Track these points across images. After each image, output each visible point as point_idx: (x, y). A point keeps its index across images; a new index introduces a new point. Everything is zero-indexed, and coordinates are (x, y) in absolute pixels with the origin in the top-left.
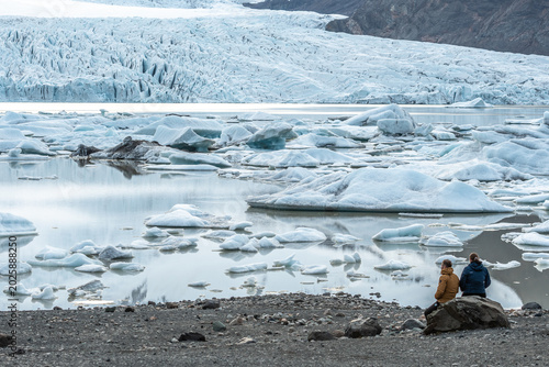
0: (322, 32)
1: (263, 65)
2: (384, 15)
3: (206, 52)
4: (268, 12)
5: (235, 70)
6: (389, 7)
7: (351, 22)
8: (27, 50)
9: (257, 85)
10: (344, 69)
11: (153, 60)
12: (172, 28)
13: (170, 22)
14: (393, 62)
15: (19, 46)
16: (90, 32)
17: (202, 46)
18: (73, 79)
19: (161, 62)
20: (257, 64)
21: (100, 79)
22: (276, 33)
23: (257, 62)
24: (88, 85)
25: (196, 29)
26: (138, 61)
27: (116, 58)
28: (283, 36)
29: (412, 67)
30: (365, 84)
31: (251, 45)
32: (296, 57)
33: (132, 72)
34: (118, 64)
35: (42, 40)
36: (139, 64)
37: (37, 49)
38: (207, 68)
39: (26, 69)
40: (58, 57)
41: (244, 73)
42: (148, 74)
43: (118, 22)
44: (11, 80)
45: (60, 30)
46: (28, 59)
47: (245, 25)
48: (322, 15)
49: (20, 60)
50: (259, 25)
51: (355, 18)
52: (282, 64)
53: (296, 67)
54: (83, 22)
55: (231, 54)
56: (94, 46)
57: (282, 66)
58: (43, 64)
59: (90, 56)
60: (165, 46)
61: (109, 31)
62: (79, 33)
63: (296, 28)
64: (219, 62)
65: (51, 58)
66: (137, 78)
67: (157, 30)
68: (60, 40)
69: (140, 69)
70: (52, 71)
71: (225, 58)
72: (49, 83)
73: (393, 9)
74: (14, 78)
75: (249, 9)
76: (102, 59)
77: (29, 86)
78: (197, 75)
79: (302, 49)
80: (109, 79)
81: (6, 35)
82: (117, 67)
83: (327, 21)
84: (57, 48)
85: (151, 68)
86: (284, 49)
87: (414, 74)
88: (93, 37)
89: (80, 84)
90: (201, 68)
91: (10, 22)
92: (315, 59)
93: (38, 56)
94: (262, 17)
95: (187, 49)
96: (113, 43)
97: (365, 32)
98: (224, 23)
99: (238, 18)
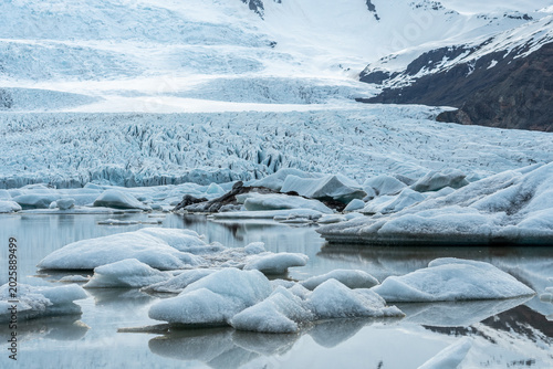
0: (433, 123)
1: (376, 155)
2: (493, 106)
3: (319, 144)
4: (380, 105)
5: (348, 160)
6: (498, 98)
7: (461, 114)
8: (146, 144)
9: (370, 174)
10: (455, 157)
11: (268, 152)
12: (286, 121)
13: (285, 114)
14: (503, 150)
15: (138, 140)
16: (207, 126)
17: (316, 137)
18: (190, 170)
19: (276, 154)
20: (370, 154)
21: (216, 170)
22: (388, 124)
23: (369, 152)
24: (205, 176)
25: (310, 121)
26: (254, 152)
27: (233, 150)
28: (395, 127)
29: (522, 154)
30: (475, 171)
31: (363, 136)
32: (408, 146)
33: (248, 163)
34: (235, 156)
35: (160, 134)
36: (255, 155)
37: (155, 142)
38: (321, 158)
39: (145, 161)
40: (176, 149)
41: (357, 162)
42: (263, 165)
43: (234, 115)
44: (130, 172)
45: (178, 124)
46: (147, 153)
47: (357, 117)
48: (432, 108)
49: (139, 153)
50: (370, 117)
51: (465, 110)
52: (394, 153)
53: (408, 156)
54: (201, 117)
55: (344, 144)
56: (211, 139)
57: (394, 155)
58: (162, 157)
59: (207, 148)
60: (280, 138)
61: (225, 124)
62: (196, 127)
63: (407, 119)
64: (333, 152)
65: (169, 151)
66: (253, 168)
67: (272, 123)
68: (178, 133)
69: (255, 161)
70: (170, 163)
71: (338, 149)
72: (167, 174)
73: (501, 99)
74: (133, 170)
75: (361, 104)
76: (218, 151)
77: (148, 177)
78: (311, 165)
79: (413, 139)
80: (225, 170)
81: (126, 130)
82: (233, 159)
83: (437, 113)
84: (175, 141)
85: (267, 159)
86: (395, 138)
87: (524, 161)
88: (210, 131)
89: (197, 175)
90: (315, 158)
91: (131, 117)
92: (426, 148)
93: (156, 149)
94: (374, 110)
95: (301, 140)
96: (230, 136)
97: (474, 122)
98: (337, 114)
99: (350, 111)
